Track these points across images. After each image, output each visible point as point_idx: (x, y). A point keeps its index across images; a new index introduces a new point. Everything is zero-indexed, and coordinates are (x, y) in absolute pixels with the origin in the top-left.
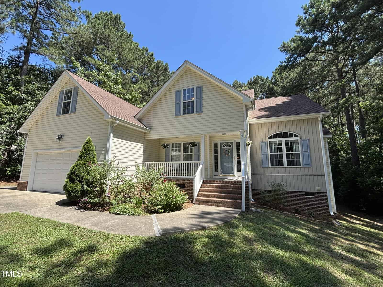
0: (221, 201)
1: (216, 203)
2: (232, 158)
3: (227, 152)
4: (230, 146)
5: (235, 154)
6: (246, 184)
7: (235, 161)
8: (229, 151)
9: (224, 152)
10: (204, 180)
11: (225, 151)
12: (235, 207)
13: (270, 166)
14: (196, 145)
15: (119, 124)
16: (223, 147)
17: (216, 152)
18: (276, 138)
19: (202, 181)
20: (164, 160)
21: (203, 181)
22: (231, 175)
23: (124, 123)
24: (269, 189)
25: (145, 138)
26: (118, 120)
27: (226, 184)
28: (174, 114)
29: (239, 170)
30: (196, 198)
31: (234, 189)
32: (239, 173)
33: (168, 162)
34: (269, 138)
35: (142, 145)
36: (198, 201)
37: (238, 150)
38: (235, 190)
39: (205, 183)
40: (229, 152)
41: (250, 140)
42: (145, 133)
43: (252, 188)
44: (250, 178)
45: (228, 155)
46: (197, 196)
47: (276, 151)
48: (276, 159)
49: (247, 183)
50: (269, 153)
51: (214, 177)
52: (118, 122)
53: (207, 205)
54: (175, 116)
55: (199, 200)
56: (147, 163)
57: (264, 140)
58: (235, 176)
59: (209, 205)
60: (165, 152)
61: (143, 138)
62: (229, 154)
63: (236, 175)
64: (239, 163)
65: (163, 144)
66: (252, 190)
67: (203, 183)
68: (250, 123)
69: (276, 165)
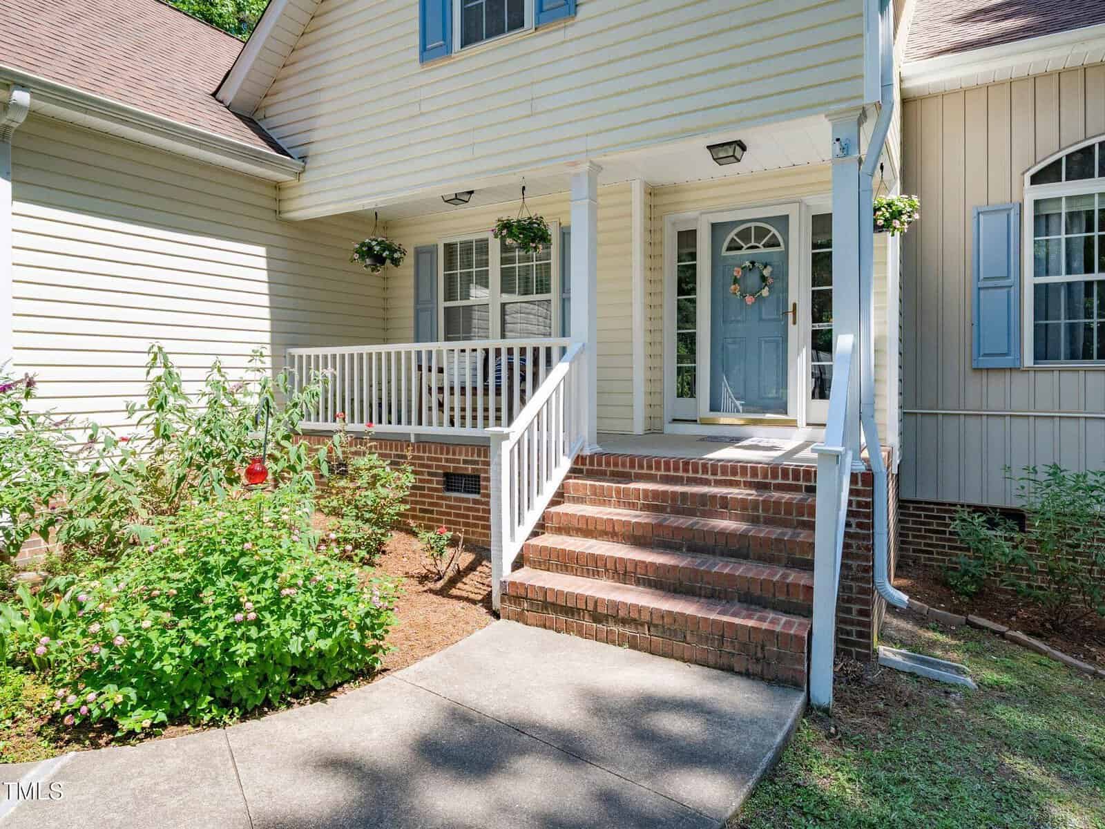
0: (663, 615)
1: (624, 622)
2: (784, 312)
3: (753, 279)
4: (774, 243)
5: (800, 290)
6: (852, 492)
7: (800, 331)
8: (766, 272)
9: (736, 281)
10: (587, 452)
11: (737, 273)
12: (758, 668)
13: (1028, 360)
14: (544, 238)
15: (34, 116)
16: (729, 249)
17: (686, 284)
18: (1087, 174)
19: (566, 464)
20: (412, 334)
21: (579, 459)
22: (769, 416)
23: (86, 111)
24: (1016, 504)
25: (278, 212)
26: (23, 87)
27: (719, 483)
28: (416, 53)
29: (821, 388)
30: (507, 573)
31: (769, 522)
32: (819, 403)
33: (424, 347)
34: (1035, 179)
35: (262, 251)
36: (517, 599)
37: (822, 265)
38: (775, 532)
39: (591, 474)
40: (763, 279)
41: (905, 190)
42: (277, 186)
43: (897, 495)
44: (892, 438)
45: (760, 299)
46: (518, 564)
47: (1078, 263)
48: (1071, 313)
49: (864, 482)
50: (1030, 280)
51: (670, 429)
52: (22, 97)
53: (568, 632)
54: (422, 60)
55: (522, 592)
56: (297, 352)
57: (999, 197)
58: (792, 424)
59: (580, 633)
60: (412, 291)
61: (271, 216)
62: (765, 292)
63: (802, 421)
64: (822, 343)
65: (363, 245)
66: (902, 504)
67: (574, 472)
68: (907, 85)
69: (1073, 356)
